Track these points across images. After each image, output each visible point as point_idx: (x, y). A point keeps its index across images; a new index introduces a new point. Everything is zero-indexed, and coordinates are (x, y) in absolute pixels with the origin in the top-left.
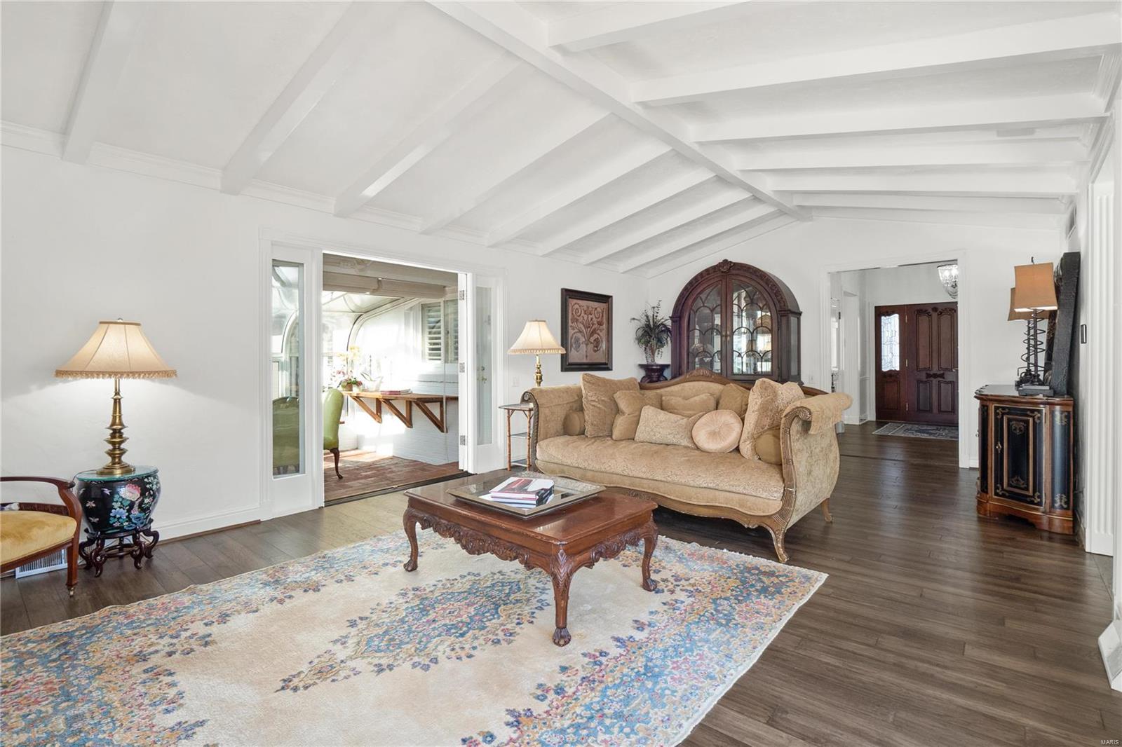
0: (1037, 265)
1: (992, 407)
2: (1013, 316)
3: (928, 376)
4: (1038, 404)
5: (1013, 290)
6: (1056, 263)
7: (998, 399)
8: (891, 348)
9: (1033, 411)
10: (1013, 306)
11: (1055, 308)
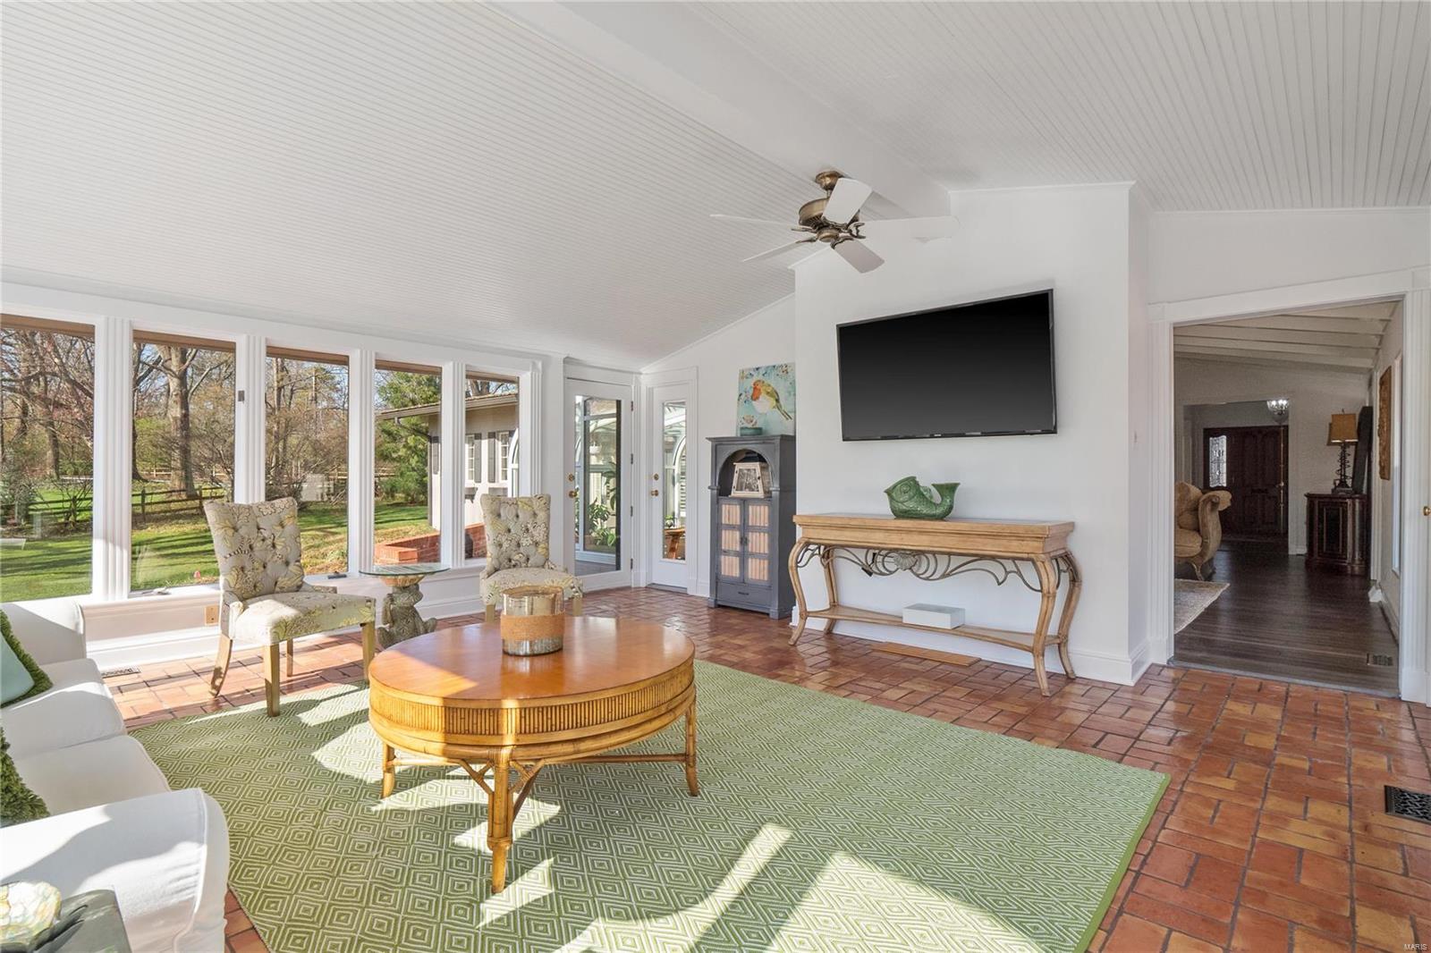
0: (1347, 415)
1: (1316, 502)
2: (1329, 444)
3: (1253, 491)
4: (1345, 499)
5: (1330, 425)
6: (1358, 413)
7: (1320, 497)
8: (1219, 466)
9: (1342, 503)
10: (1330, 439)
11: (1356, 440)
